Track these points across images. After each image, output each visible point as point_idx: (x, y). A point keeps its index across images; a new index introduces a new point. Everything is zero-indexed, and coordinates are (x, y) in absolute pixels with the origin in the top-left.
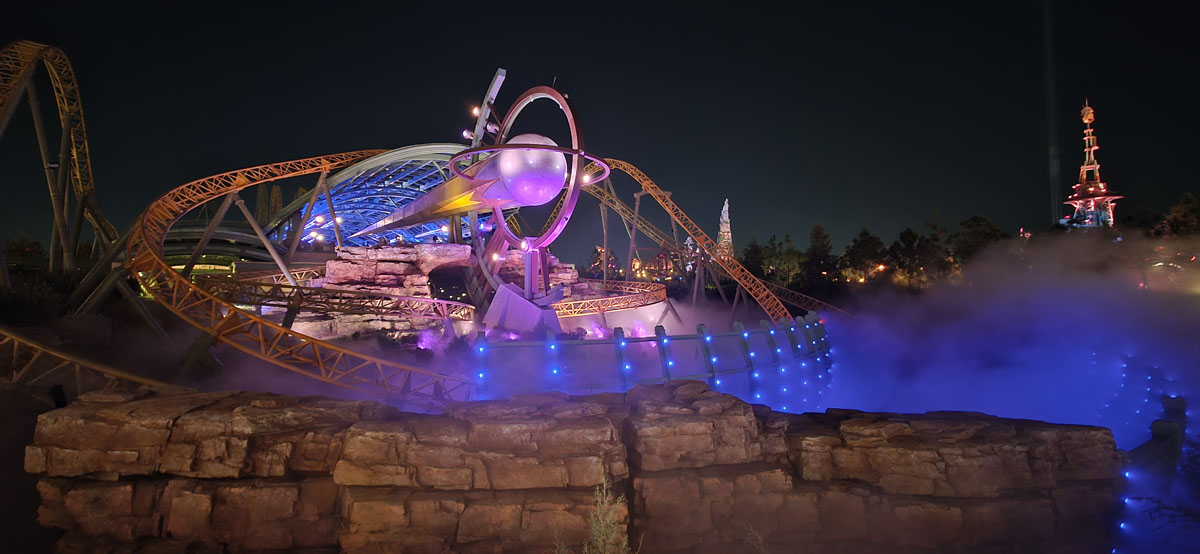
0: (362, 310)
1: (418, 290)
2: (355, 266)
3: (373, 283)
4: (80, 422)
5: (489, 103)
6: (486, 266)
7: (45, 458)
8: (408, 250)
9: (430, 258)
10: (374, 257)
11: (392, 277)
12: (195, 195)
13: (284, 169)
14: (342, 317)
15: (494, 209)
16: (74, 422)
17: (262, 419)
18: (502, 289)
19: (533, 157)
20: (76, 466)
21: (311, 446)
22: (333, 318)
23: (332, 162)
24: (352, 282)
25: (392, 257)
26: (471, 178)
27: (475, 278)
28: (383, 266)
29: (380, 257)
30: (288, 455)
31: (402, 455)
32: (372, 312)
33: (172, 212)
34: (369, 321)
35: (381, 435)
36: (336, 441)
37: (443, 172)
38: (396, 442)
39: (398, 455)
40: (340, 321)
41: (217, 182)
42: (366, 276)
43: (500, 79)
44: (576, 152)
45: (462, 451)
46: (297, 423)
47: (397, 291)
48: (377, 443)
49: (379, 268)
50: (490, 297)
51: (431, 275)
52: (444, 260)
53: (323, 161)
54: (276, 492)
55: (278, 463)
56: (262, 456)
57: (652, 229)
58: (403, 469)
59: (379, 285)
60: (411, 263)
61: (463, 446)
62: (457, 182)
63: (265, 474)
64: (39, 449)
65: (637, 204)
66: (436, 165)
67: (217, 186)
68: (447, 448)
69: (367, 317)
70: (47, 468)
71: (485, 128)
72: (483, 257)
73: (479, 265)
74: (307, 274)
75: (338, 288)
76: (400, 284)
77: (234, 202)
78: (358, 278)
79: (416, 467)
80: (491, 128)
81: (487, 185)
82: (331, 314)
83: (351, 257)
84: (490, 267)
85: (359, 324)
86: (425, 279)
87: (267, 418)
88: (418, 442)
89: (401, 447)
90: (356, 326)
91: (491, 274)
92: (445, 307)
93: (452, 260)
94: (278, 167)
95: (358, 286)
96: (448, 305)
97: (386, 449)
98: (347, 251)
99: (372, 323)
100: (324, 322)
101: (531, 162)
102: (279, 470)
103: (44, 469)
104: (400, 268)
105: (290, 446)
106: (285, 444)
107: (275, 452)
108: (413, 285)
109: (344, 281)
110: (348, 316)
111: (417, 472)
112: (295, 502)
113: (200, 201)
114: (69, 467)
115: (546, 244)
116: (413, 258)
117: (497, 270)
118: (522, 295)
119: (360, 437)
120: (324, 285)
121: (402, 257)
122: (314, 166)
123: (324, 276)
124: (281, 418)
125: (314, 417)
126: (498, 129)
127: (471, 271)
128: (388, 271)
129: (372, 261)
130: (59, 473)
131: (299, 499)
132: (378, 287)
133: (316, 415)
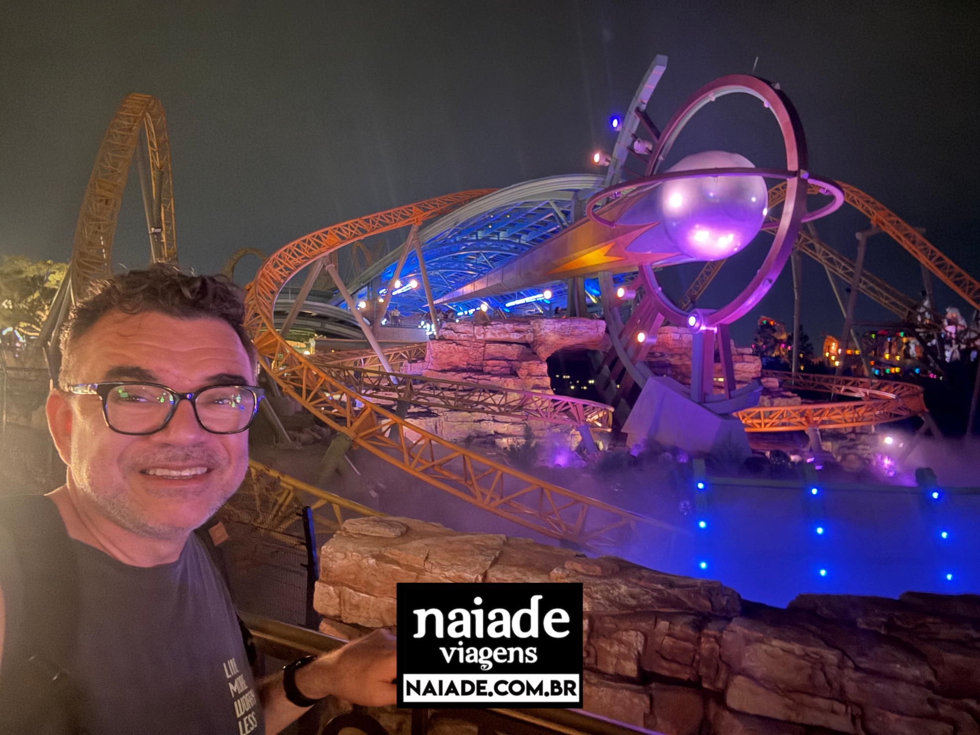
0: (470, 407)
1: (537, 382)
2: (461, 348)
3: (481, 372)
4: (372, 561)
5: (638, 110)
6: (626, 349)
7: (338, 600)
8: (522, 327)
9: (552, 338)
10: (481, 337)
11: (504, 363)
12: (290, 259)
13: (373, 223)
14: (448, 414)
15: (641, 267)
16: (365, 561)
17: (596, 592)
18: (650, 385)
19: (715, 186)
20: (372, 615)
21: (668, 641)
22: (437, 415)
23: (425, 210)
24: (457, 370)
25: (503, 337)
26: (611, 224)
27: (606, 367)
28: (492, 349)
29: (489, 336)
30: (640, 649)
31: (836, 685)
32: (482, 410)
33: (274, 281)
34: (479, 421)
35: (797, 648)
36: (709, 642)
37: (562, 216)
38: (822, 664)
39: (829, 683)
40: (446, 420)
41: (309, 243)
42: (472, 362)
43: (657, 72)
44: (794, 174)
45: (931, 694)
46: (633, 602)
47: (510, 383)
48: (792, 660)
49: (487, 350)
50: (632, 394)
51: (549, 361)
52: (569, 342)
53: (415, 209)
54: (619, 695)
55: (626, 658)
56: (604, 644)
57: (886, 290)
58: (843, 707)
59: (489, 373)
60: (527, 345)
61: (929, 685)
62: (586, 230)
63: (611, 670)
64: (331, 588)
65: (861, 251)
66: (554, 206)
67: (310, 247)
68: (904, 684)
69: (478, 416)
70: (341, 611)
71: (631, 149)
72: (620, 336)
73: (613, 349)
74: (396, 354)
75: (442, 376)
76: (514, 374)
77: (324, 267)
78: (463, 365)
79: (860, 705)
80: (640, 147)
81: (637, 233)
82: (434, 409)
83: (455, 336)
84: (631, 351)
85: (469, 424)
86: (545, 368)
87: (601, 591)
88: (857, 668)
89: (832, 671)
90: (465, 427)
91: (633, 361)
92: (580, 408)
93: (580, 341)
94: (367, 221)
95: (464, 375)
96: (585, 406)
97: (809, 671)
98: (451, 329)
99: (483, 424)
100: (428, 419)
101: (711, 195)
102: (630, 668)
103: (337, 612)
104: (513, 351)
105: (641, 638)
106: (633, 633)
107: (620, 642)
108: (530, 375)
109: (447, 368)
110: (455, 414)
111: (863, 714)
112: (645, 716)
113: (297, 266)
114: (364, 614)
115: (729, 320)
116: (529, 337)
117: (643, 354)
118: (688, 395)
119: (764, 647)
120: (424, 371)
121: (515, 337)
122: (405, 217)
123: (423, 359)
124: (616, 593)
125: (653, 597)
126: (650, 147)
127: (600, 357)
128: (499, 355)
129: (480, 341)
130: (355, 620)
131: (651, 712)
132: (487, 377)
133: (655, 594)
